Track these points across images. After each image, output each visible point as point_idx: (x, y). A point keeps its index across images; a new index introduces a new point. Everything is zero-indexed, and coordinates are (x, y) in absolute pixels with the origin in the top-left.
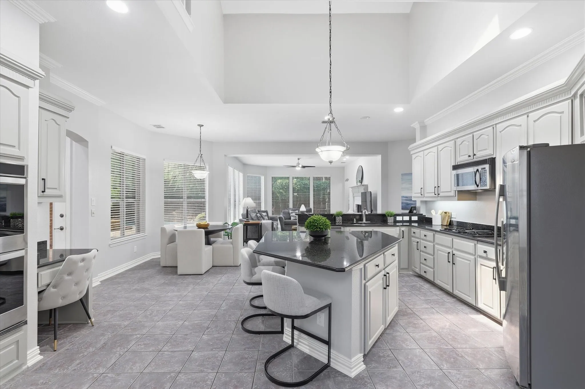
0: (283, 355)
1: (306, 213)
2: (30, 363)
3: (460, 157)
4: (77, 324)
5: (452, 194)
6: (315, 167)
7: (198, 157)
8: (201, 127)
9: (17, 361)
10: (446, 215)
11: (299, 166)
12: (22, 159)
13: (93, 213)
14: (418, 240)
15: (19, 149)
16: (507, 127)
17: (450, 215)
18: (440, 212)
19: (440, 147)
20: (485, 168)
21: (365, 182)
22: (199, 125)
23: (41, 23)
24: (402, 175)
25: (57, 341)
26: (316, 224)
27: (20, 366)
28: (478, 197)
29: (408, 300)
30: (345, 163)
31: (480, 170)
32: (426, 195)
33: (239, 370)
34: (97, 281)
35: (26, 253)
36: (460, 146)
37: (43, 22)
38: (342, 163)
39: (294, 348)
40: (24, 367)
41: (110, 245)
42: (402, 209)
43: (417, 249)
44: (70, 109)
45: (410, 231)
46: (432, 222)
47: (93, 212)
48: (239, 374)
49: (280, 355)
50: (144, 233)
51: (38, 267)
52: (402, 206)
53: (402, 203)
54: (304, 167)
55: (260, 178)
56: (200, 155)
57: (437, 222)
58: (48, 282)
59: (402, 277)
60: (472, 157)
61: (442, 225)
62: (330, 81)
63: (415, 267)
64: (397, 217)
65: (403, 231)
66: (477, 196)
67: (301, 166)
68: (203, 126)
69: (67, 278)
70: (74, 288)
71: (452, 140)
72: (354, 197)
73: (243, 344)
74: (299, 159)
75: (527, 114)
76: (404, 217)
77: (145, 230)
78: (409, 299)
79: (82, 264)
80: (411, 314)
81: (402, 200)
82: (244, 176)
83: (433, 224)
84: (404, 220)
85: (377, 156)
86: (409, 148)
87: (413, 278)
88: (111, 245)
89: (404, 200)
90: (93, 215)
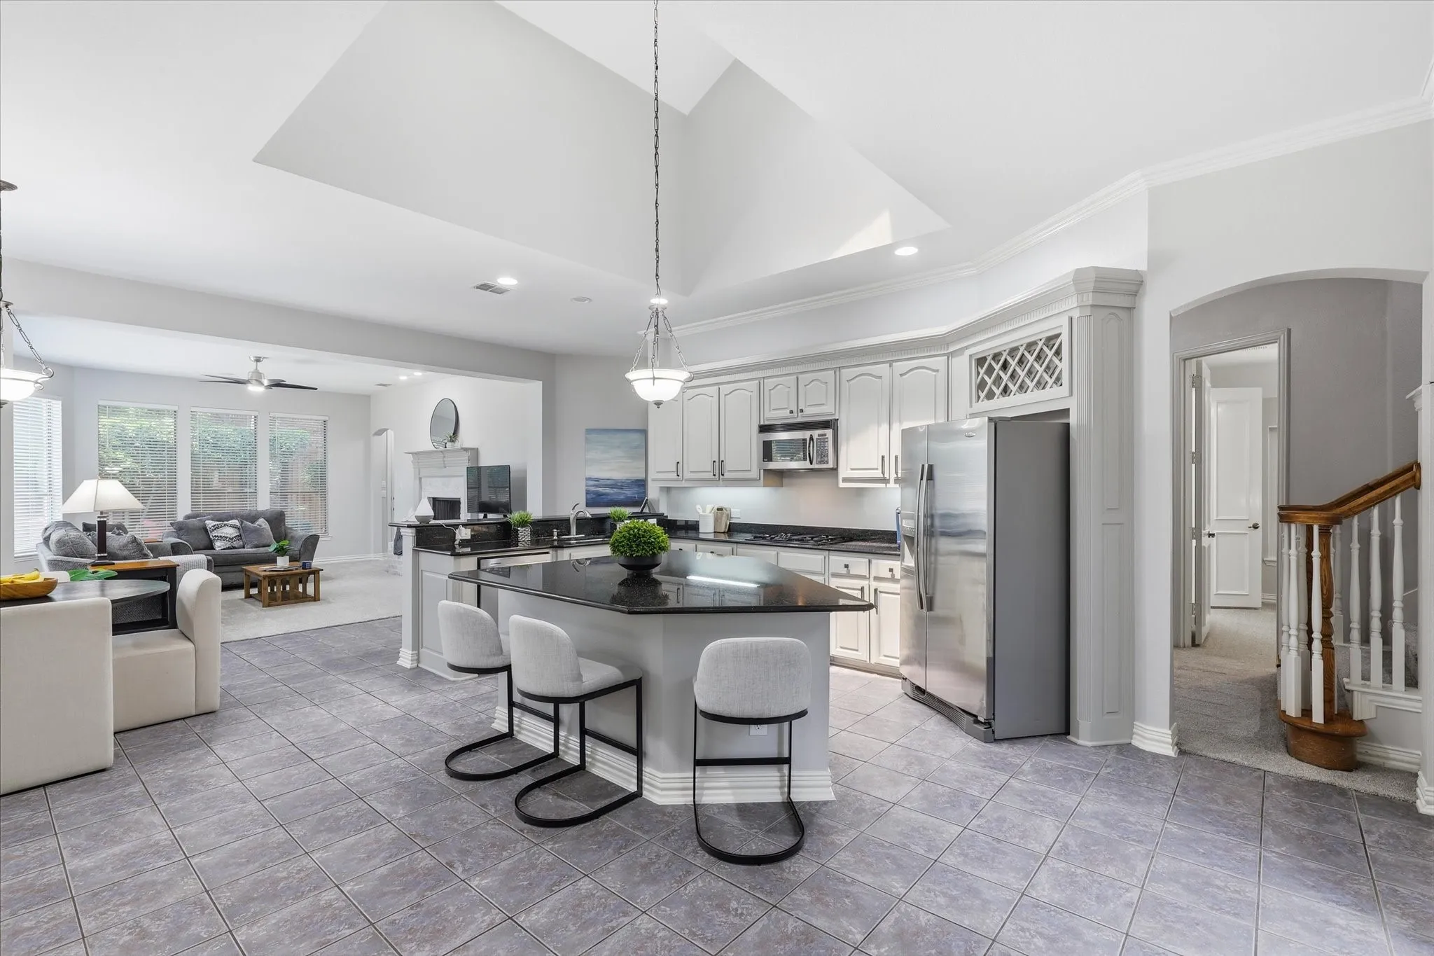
1: (433, 522)
3: (770, 411)
5: (754, 474)
10: (722, 514)
16: (856, 377)
17: (729, 512)
18: (709, 508)
19: (725, 389)
20: (825, 435)
24: (589, 431)
28: (785, 481)
31: (815, 437)
32: (687, 475)
36: (772, 391)
42: (589, 505)
46: (698, 528)
52: (587, 499)
53: (588, 492)
54: (278, 384)
57: (707, 528)
60: (795, 414)
61: (715, 532)
66: (784, 479)
71: (756, 379)
72: (420, 479)
75: (891, 363)
81: (586, 486)
83: (700, 531)
89: (591, 486)
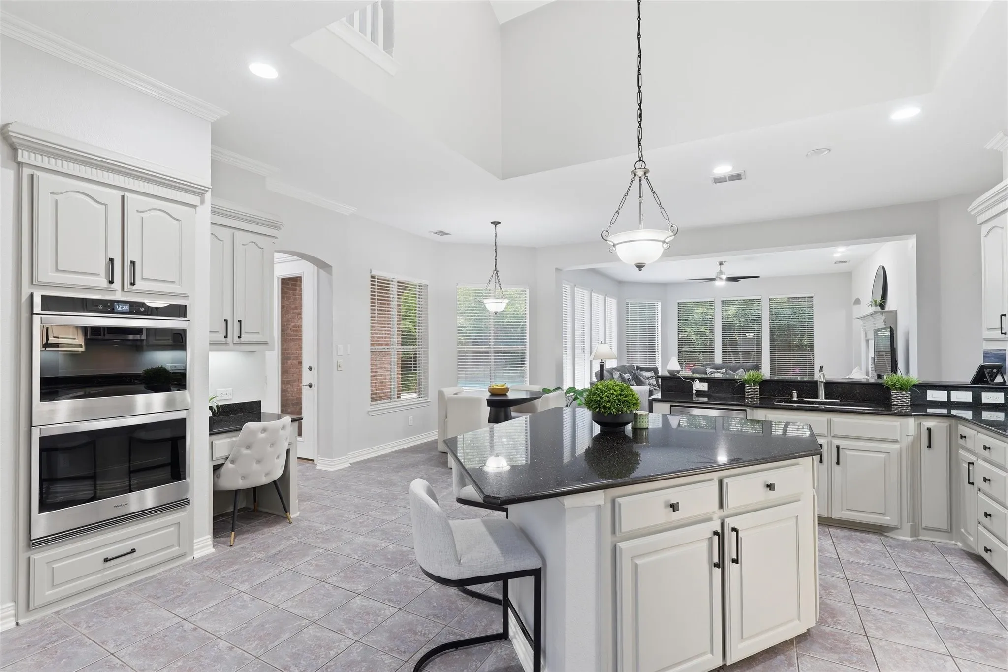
0: (475, 649)
2: (197, 555)
4: (270, 514)
6: (759, 277)
7: (492, 276)
8: (497, 226)
9: (177, 548)
11: (721, 279)
12: (185, 296)
13: (340, 366)
14: (972, 458)
15: (180, 285)
21: (890, 305)
22: (493, 223)
23: (212, 121)
25: (235, 534)
26: (599, 399)
27: (183, 555)
29: (881, 612)
30: (845, 262)
33: (387, 649)
34: (346, 462)
35: (189, 415)
37: (215, 120)
38: (836, 263)
39: (506, 642)
40: (189, 558)
41: (368, 412)
43: (969, 483)
44: (277, 226)
45: (951, 432)
47: (339, 364)
48: (382, 655)
49: (471, 647)
50: (426, 398)
51: (210, 435)
55: (652, 306)
56: (495, 272)
58: (225, 454)
59: (919, 551)
62: (640, 92)
63: (966, 530)
64: (929, 392)
65: (929, 430)
67: (724, 277)
68: (499, 223)
69: (245, 452)
70: (255, 467)
73: (434, 606)
74: (721, 264)
76: (953, 393)
77: (427, 393)
78: (890, 613)
79: (263, 435)
80: (860, 651)
82: (619, 304)
84: (952, 400)
85: (907, 239)
86: (968, 209)
87: (954, 560)
88: (370, 413)
90: (339, 369)
